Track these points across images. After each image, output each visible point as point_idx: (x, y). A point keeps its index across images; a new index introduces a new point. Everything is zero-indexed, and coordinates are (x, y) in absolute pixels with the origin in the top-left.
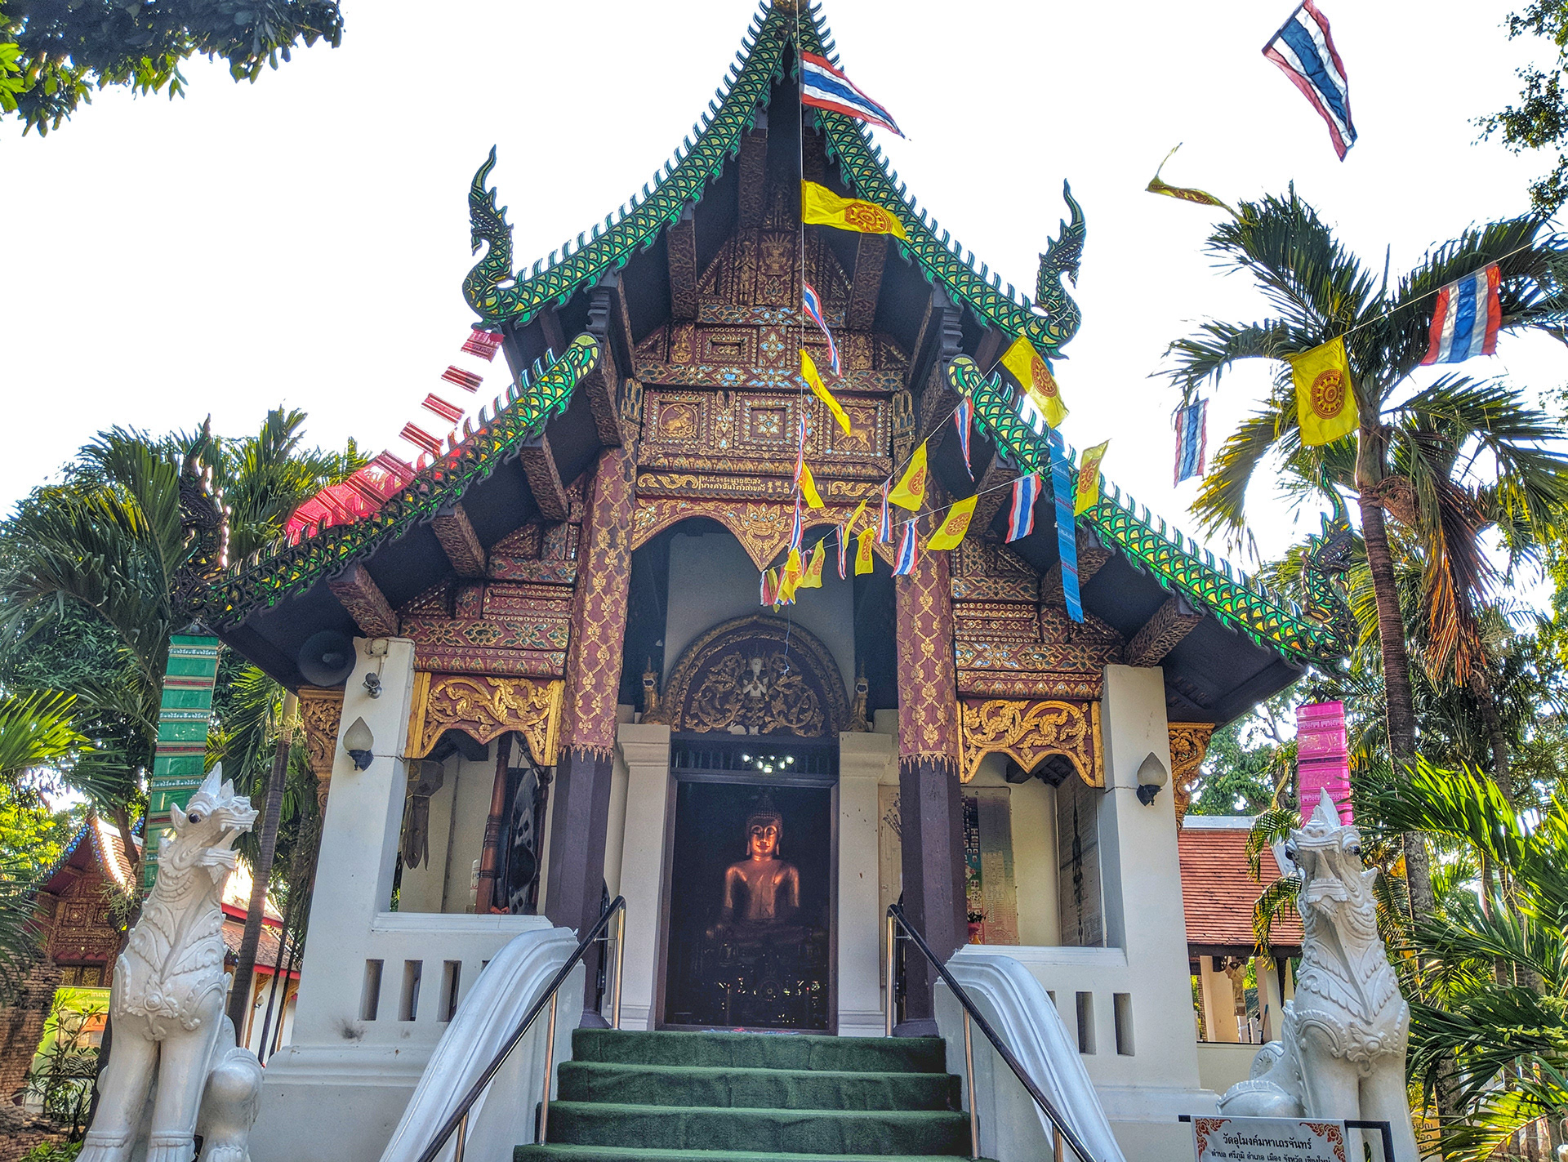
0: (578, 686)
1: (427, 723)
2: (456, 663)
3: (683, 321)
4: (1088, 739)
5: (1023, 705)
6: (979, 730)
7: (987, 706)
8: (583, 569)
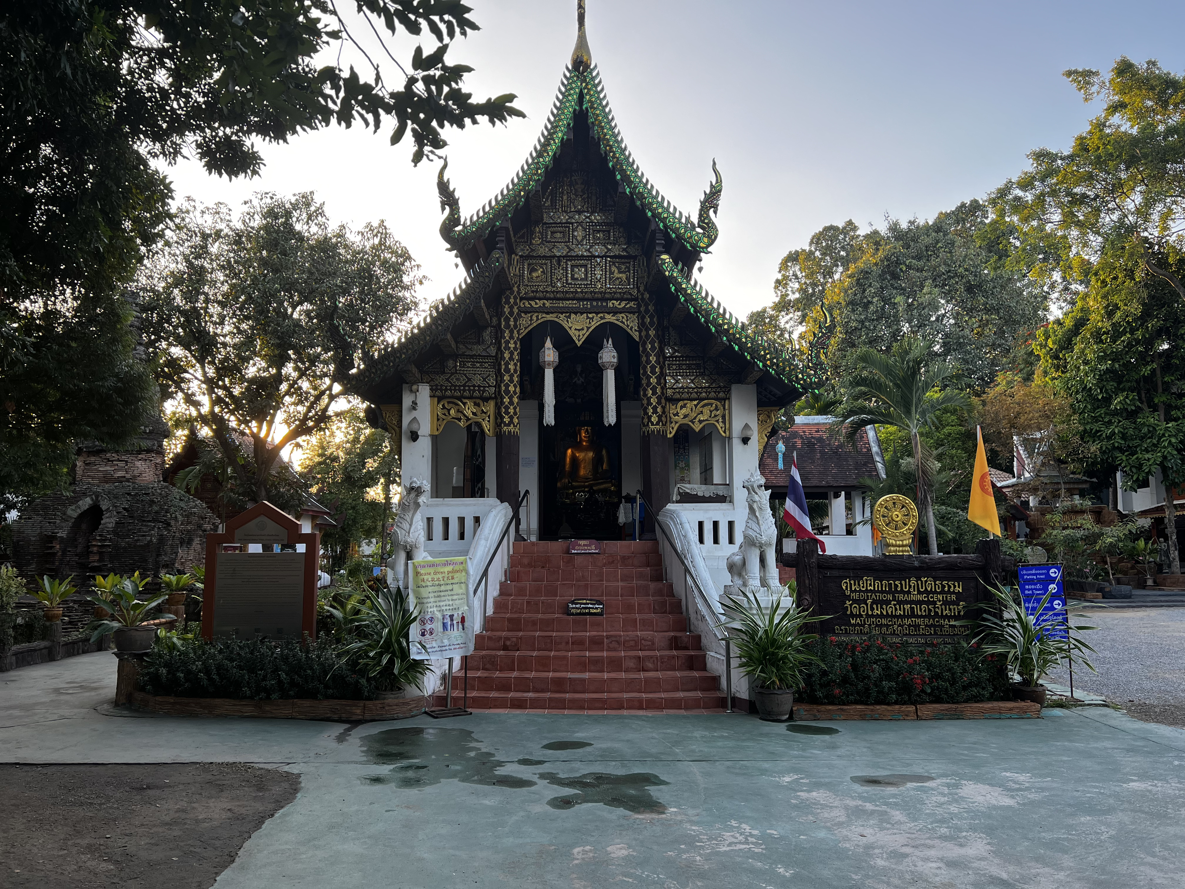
0: (502, 403)
1: (438, 420)
2: (448, 393)
3: (537, 223)
4: (724, 417)
5: (695, 402)
6: (677, 414)
7: (681, 403)
8: (499, 348)
